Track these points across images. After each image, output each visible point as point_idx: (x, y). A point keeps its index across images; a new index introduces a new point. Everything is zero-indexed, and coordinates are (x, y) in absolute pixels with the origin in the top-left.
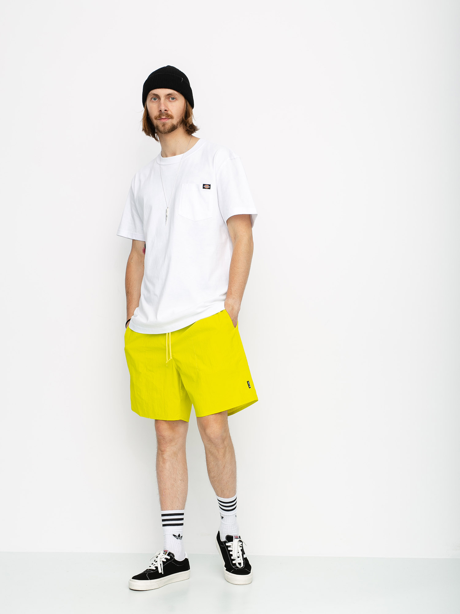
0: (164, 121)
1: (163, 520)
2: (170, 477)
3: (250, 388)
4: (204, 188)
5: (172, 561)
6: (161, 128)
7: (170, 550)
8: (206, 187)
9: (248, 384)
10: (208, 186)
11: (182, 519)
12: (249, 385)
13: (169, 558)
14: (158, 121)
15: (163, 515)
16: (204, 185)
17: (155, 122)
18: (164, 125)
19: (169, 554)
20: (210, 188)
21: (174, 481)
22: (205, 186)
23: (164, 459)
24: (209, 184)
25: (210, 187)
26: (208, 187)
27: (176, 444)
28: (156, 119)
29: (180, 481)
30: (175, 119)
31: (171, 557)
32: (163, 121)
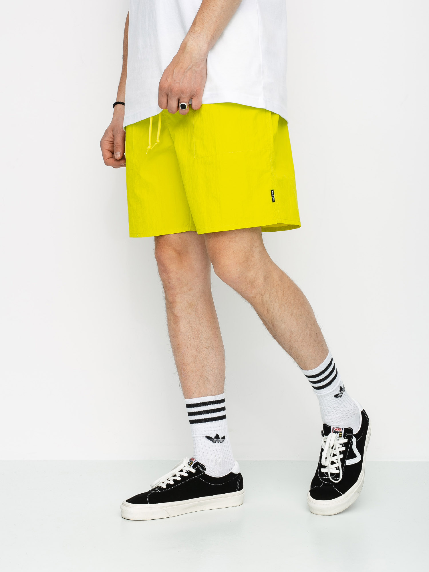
1: (190, 414)
2: (190, 345)
3: (273, 201)
5: (199, 477)
7: (199, 460)
9: (272, 195)
11: (223, 409)
12: (273, 197)
13: (193, 471)
15: (189, 406)
19: (196, 465)
27: (190, 289)
31: (198, 470)
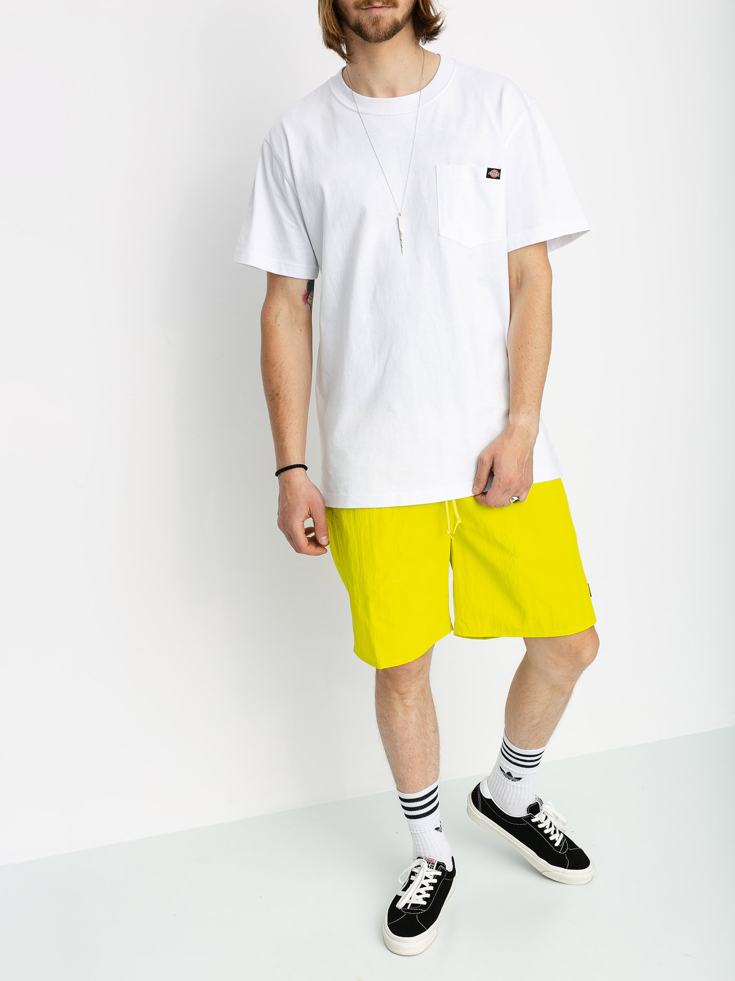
0: (378, 14)
2: (419, 734)
4: (488, 176)
5: (445, 877)
6: (371, 31)
7: (438, 859)
8: (493, 173)
10: (497, 172)
14: (363, 12)
16: (489, 170)
17: (354, 15)
18: (376, 22)
19: (439, 866)
20: (498, 178)
21: (425, 738)
22: (490, 173)
23: (408, 706)
24: (498, 168)
25: (500, 175)
26: (497, 175)
28: (357, 7)
29: (432, 734)
30: (400, 8)
32: (376, 12)
